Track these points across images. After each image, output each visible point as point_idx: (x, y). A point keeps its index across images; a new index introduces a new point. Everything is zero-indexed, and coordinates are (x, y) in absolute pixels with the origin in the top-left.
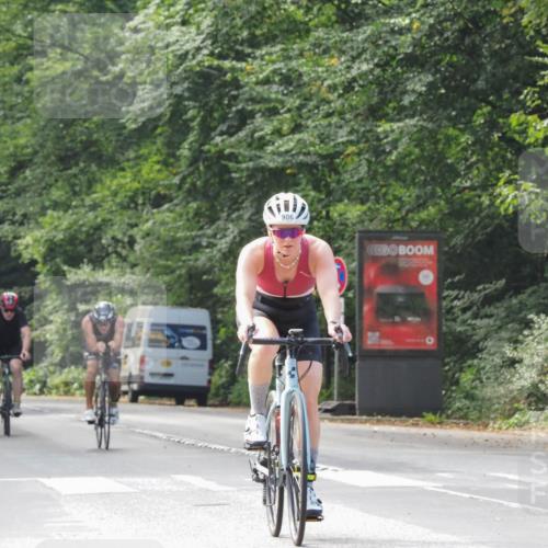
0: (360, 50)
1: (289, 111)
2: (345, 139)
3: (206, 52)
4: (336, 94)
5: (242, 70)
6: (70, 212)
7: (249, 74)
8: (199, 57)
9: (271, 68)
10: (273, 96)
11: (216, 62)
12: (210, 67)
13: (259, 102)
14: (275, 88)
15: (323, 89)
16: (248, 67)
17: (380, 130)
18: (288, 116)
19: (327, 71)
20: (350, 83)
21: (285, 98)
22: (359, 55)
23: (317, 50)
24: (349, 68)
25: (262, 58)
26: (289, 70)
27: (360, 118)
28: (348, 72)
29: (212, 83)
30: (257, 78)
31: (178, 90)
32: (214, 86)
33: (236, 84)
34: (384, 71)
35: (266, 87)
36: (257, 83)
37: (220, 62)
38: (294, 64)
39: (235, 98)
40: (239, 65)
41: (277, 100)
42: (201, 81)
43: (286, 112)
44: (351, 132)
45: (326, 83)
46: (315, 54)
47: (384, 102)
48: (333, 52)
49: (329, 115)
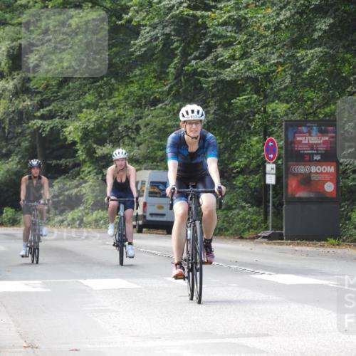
0: (285, 3)
1: (240, 43)
2: (276, 61)
3: (185, 5)
4: (270, 31)
5: (208, 17)
6: (98, 110)
7: (213, 19)
8: (181, 9)
9: (227, 15)
10: (229, 34)
11: (191, 12)
12: (188, 15)
13: (220, 38)
14: (230, 28)
15: (262, 28)
16: (213, 15)
17: (298, 55)
18: (239, 46)
19: (264, 17)
20: (278, 24)
21: (236, 35)
22: (285, 6)
23: (257, 4)
24: (278, 14)
25: (221, 9)
26: (239, 16)
27: (285, 47)
28: (278, 17)
29: (189, 25)
30: (219, 22)
31: (167, 30)
32: (191, 27)
33: (205, 26)
34: (301, 16)
35: (224, 28)
36: (218, 25)
37: (194, 12)
38: (242, 12)
39: (204, 34)
40: (206, 14)
41: (231, 37)
42: (182, 24)
43: (237, 44)
44: (279, 57)
45: (263, 25)
46: (256, 6)
47: (301, 37)
48: (268, 4)
49: (265, 46)
